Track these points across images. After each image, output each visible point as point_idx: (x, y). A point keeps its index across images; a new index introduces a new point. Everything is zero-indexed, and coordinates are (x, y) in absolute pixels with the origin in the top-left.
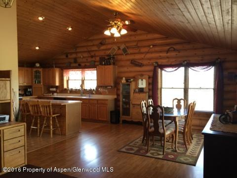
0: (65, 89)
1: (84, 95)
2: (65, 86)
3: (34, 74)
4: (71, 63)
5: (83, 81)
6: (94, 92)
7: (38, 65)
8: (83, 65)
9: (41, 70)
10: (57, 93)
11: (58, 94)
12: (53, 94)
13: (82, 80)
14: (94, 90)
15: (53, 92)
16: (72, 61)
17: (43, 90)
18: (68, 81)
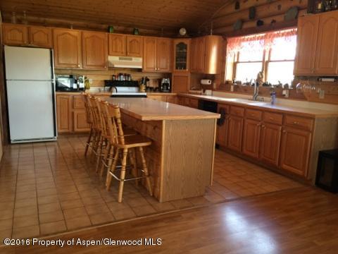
0: (228, 82)
1: (260, 97)
2: (228, 77)
3: (175, 51)
4: (243, 21)
5: (265, 64)
6: (284, 92)
7: (183, 32)
8: (268, 21)
9: (187, 42)
10: (213, 90)
11: (214, 92)
12: (204, 91)
13: (263, 61)
14: (286, 86)
15: (205, 88)
16: (246, 16)
17: (189, 82)
18: (235, 65)
